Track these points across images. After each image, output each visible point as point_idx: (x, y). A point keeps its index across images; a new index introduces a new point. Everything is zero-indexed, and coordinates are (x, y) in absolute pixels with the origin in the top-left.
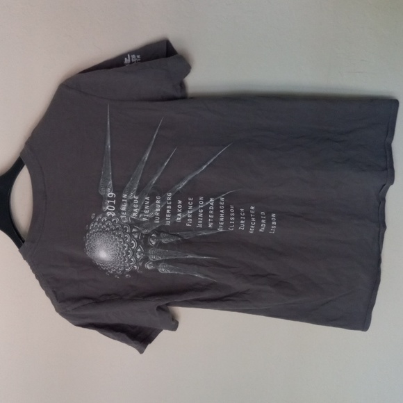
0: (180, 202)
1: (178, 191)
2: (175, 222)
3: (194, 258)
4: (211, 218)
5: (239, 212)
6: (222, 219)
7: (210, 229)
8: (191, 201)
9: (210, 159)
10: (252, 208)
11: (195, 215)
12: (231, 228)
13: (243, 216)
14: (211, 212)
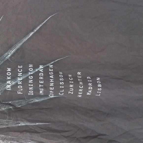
0: (9, 70)
1: (8, 60)
2: (6, 91)
3: (27, 126)
4: (41, 84)
5: (68, 77)
6: (52, 85)
7: (41, 96)
8: (20, 69)
9: (37, 27)
10: (79, 73)
11: (25, 81)
12: (61, 93)
13: (71, 81)
14: (41, 78)
